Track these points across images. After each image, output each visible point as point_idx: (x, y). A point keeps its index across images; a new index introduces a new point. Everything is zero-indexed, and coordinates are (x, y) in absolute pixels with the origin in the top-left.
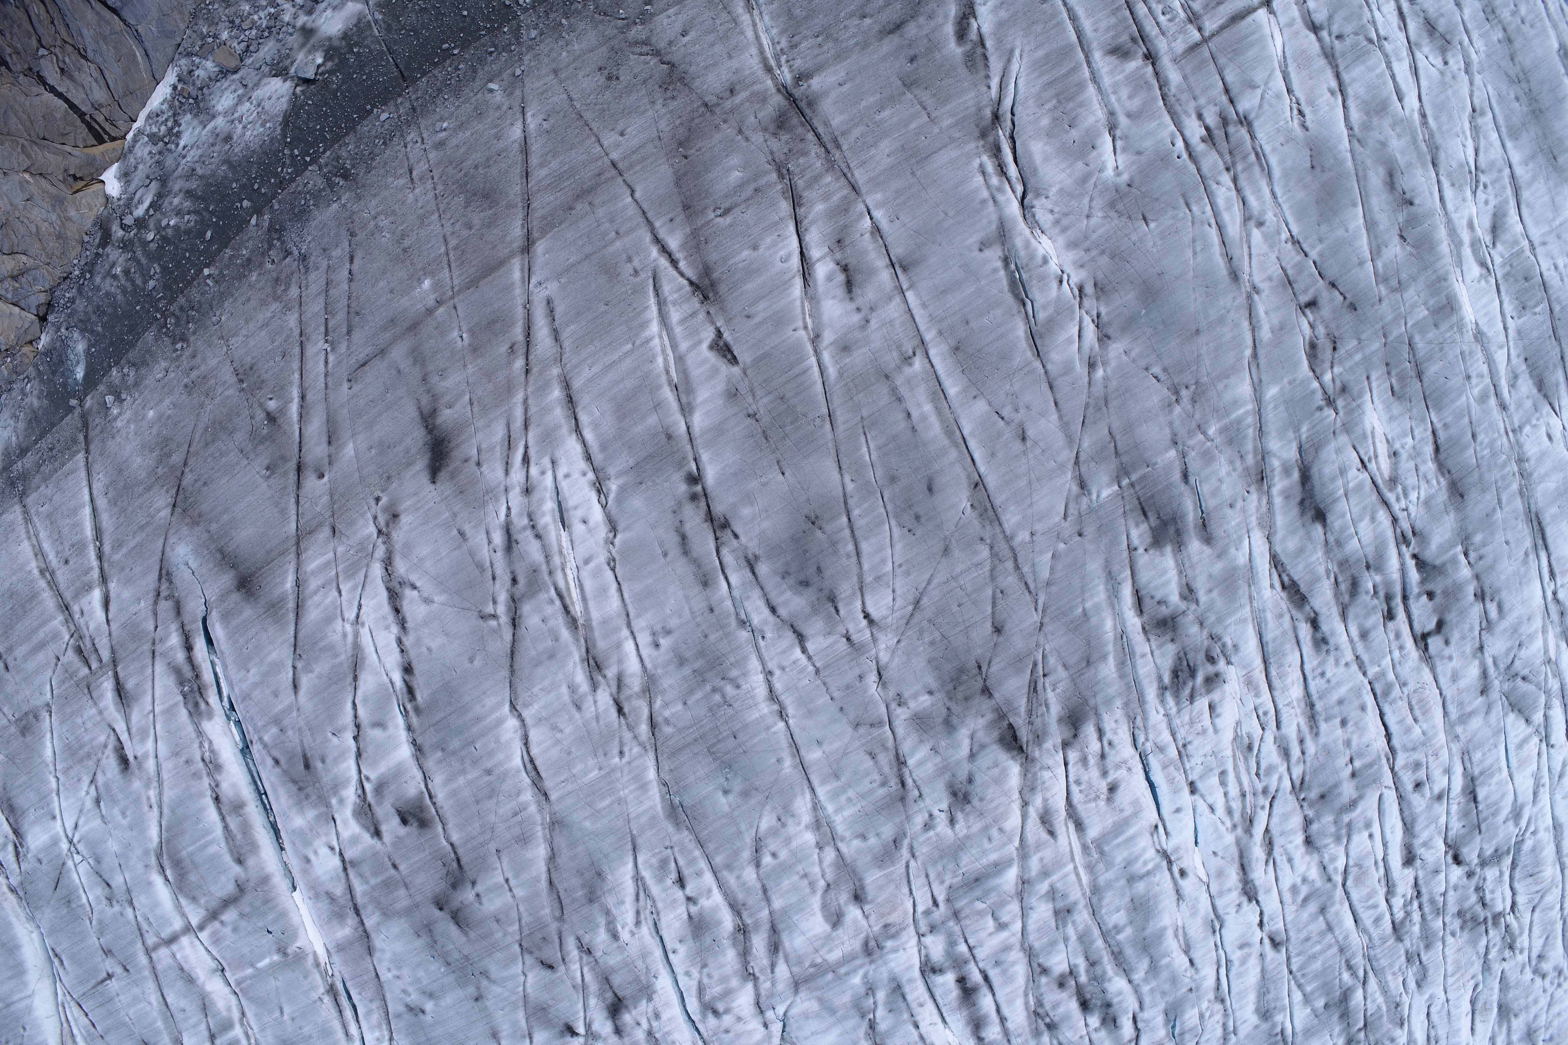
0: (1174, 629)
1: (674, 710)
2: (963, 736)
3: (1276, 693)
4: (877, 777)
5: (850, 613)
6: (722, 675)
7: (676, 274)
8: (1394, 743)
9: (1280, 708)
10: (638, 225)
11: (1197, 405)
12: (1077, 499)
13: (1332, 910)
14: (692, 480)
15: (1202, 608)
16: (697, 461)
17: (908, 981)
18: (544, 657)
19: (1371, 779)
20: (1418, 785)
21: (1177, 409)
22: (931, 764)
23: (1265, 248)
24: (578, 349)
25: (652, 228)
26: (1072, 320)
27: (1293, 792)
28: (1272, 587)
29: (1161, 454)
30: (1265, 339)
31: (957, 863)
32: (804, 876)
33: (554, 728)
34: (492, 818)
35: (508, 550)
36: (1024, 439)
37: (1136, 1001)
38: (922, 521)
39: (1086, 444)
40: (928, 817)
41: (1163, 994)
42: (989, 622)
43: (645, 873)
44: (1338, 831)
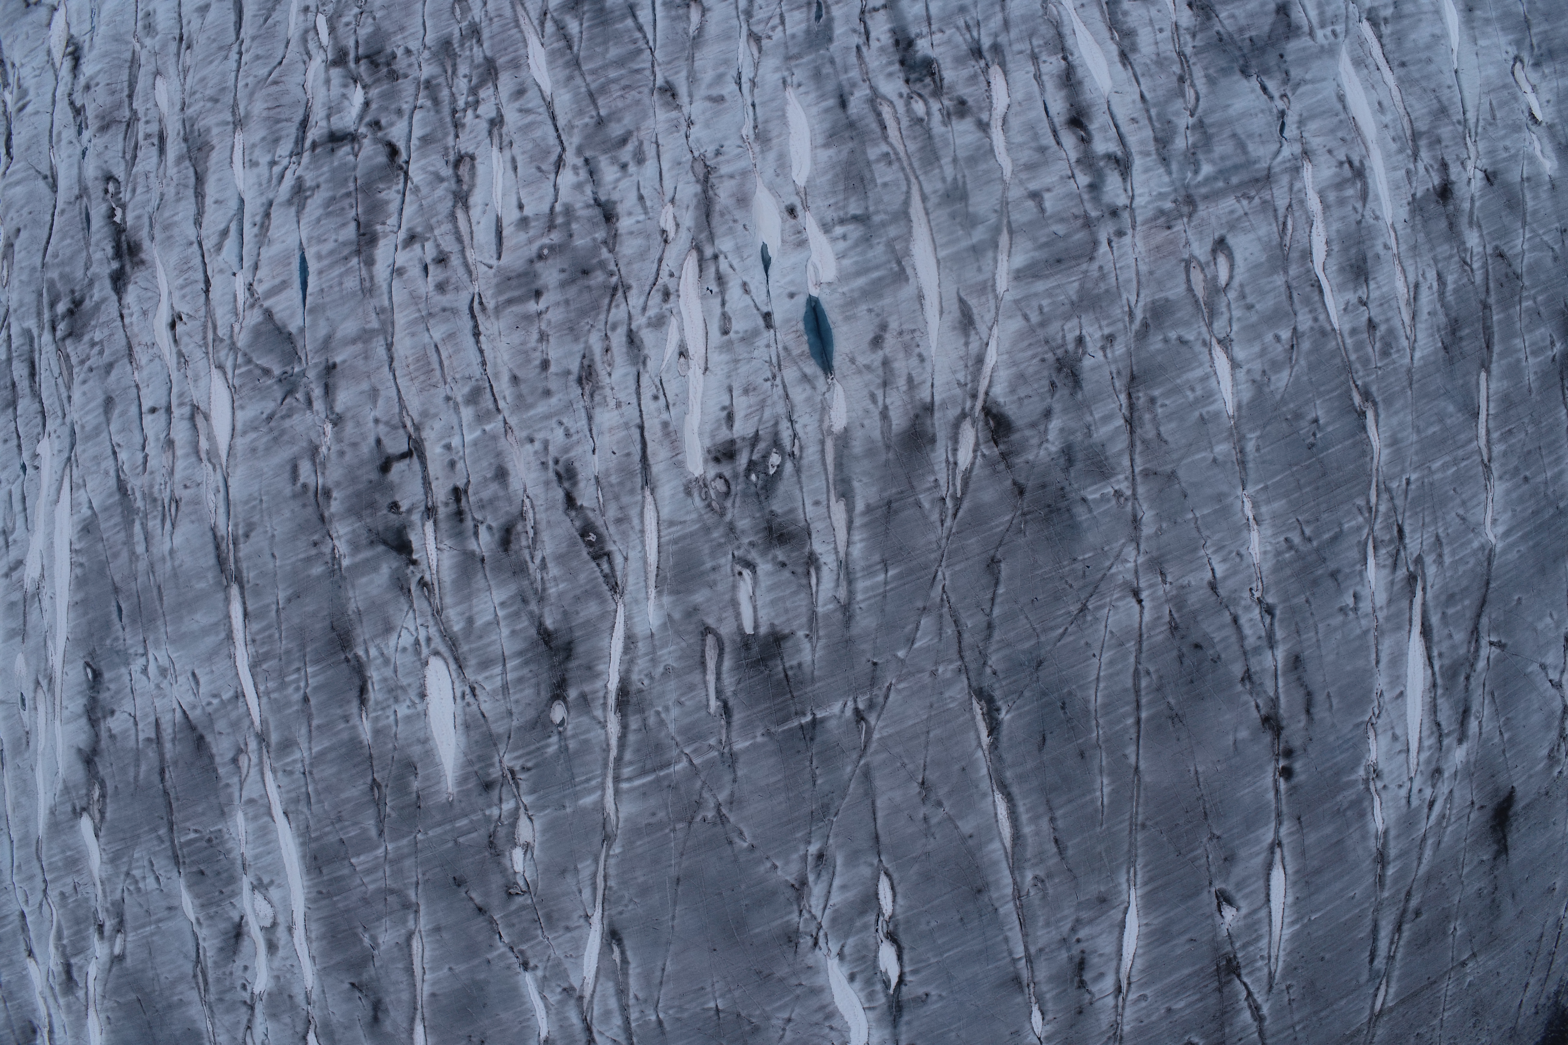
0: (769, 529)
1: (1353, 523)
3: (638, 421)
4: (1160, 410)
5: (1157, 608)
6: (1300, 556)
7: (1251, 988)
8: (470, 324)
9: (634, 401)
10: (1273, 1035)
11: (696, 797)
12: (871, 705)
13: (587, 120)
14: (1287, 773)
15: (729, 549)
16: (1277, 791)
17: (1148, 154)
18: (1458, 597)
19: (514, 283)
20: (442, 260)
21: (722, 797)
22: (1097, 416)
23: (567, 964)
24: (1360, 917)
25: (1261, 1032)
26: (836, 911)
27: (627, 288)
28: (626, 559)
29: (754, 747)
30: (589, 862)
31: (1082, 287)
32: (1250, 307)
33: (1463, 519)
34: (1530, 429)
35: (1466, 712)
36: (923, 783)
37: (867, 60)
38: (1059, 704)
39: (849, 769)
40: (1108, 351)
41: (832, 62)
42: (1004, 575)
43: (1405, 343)
44: (568, 224)
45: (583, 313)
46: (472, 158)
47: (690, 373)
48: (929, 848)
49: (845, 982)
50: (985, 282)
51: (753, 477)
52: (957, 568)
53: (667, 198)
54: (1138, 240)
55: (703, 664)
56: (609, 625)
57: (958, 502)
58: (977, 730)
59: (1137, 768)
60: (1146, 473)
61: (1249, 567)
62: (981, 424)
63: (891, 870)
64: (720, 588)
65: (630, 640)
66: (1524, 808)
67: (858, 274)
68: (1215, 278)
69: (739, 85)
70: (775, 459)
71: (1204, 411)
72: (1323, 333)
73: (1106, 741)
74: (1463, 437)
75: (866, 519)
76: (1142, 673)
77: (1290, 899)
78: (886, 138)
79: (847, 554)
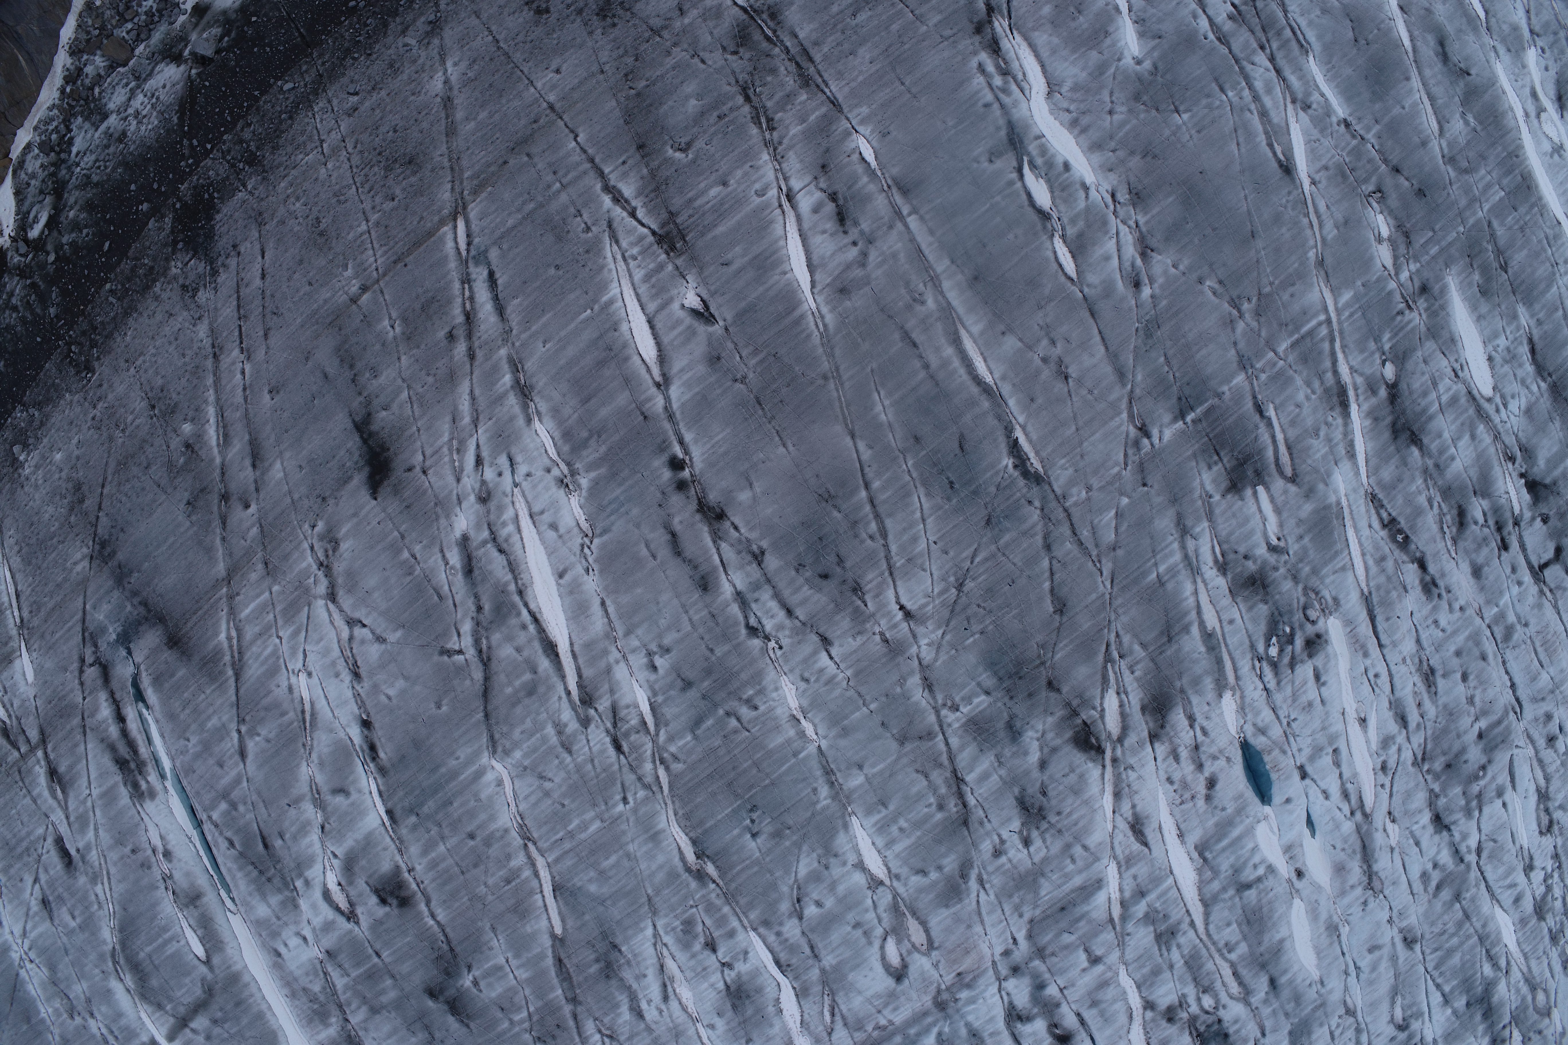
0: (1265, 587)
1: (680, 744)
2: (1030, 738)
3: (1385, 651)
4: (932, 800)
5: (882, 606)
6: (735, 694)
7: (635, 223)
8: (1519, 693)
9: (1393, 668)
10: (585, 173)
11: (1262, 320)
12: (1137, 444)
13: (1468, 895)
14: (676, 465)
15: (1293, 559)
16: (681, 442)
17: (991, 1035)
18: (522, 694)
19: (1499, 739)
20: (1551, 740)
21: (1241, 326)
22: (995, 777)
23: (1315, 133)
24: (527, 323)
25: (601, 174)
26: (1107, 232)
27: (1415, 763)
28: (1370, 526)
29: (1228, 380)
30: (1330, 237)
31: (1036, 892)
32: (857, 925)
33: (541, 777)
34: (482, 890)
35: (469, 570)
36: (1066, 378)
37: (1256, 1027)
38: (957, 486)
39: (1139, 377)
40: (997, 840)
41: (1287, 1015)
42: (1048, 600)
43: (667, 939)
44: (1468, 803)
45: (1445, 731)
46: (1541, 833)
47: (1354, 706)
48: (1041, 314)
49: (1072, 162)
50: (1128, 868)
51: (1288, 630)
52: (1094, 596)
53: (1397, 850)
54: (987, 952)
55: (1289, 448)
56: (1371, 463)
57: (1108, 659)
58: (1030, 441)
59: (853, 437)
60: (930, 735)
61: (791, 671)
62: (1103, 736)
63: (1069, 284)
64: (1292, 522)
65: (1351, 454)
66: (350, 478)
67: (1239, 838)
68: (899, 942)
69: (1357, 968)
70: (1273, 651)
71: (884, 812)
72: (766, 923)
73: (895, 459)
74: (569, 862)
75: (1187, 619)
76: (878, 535)
77: (624, 327)
78: (1233, 965)
79: (1195, 582)
